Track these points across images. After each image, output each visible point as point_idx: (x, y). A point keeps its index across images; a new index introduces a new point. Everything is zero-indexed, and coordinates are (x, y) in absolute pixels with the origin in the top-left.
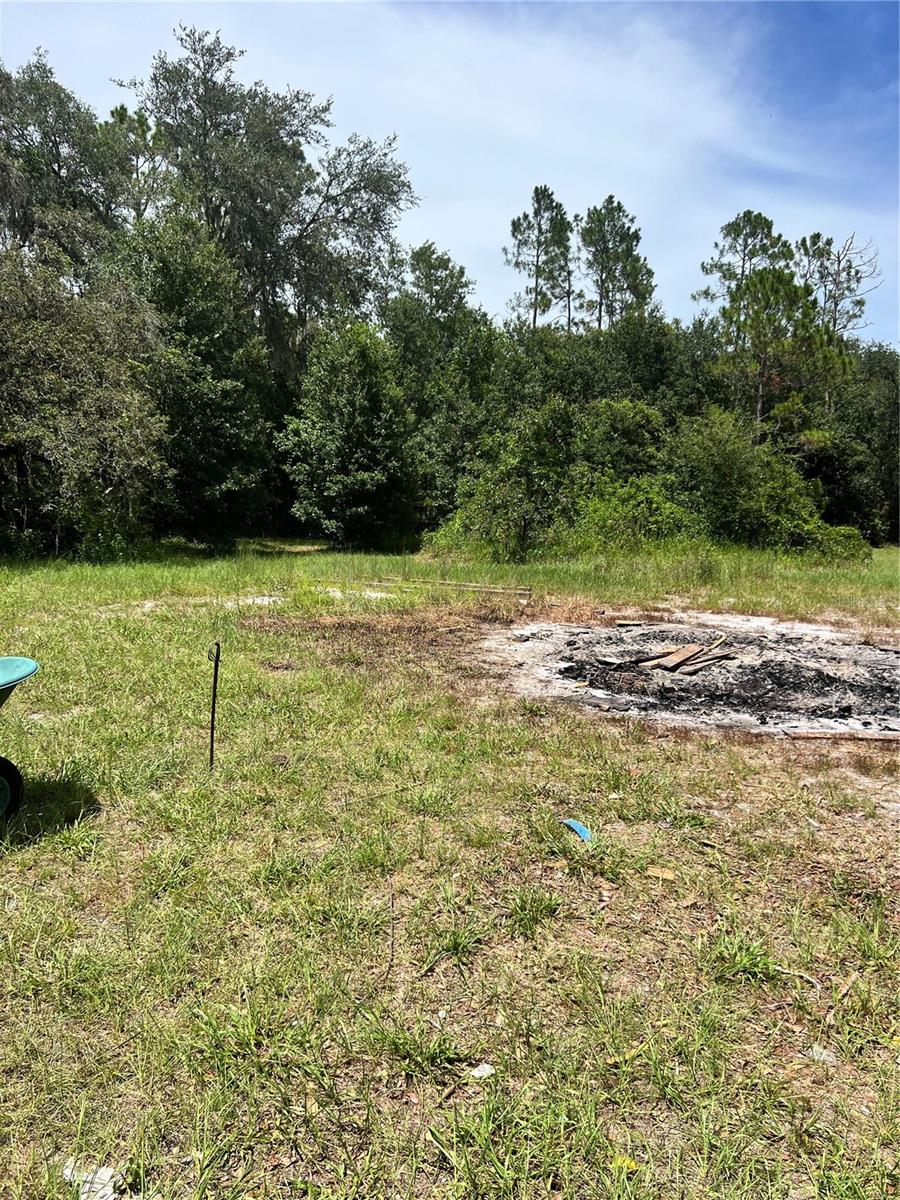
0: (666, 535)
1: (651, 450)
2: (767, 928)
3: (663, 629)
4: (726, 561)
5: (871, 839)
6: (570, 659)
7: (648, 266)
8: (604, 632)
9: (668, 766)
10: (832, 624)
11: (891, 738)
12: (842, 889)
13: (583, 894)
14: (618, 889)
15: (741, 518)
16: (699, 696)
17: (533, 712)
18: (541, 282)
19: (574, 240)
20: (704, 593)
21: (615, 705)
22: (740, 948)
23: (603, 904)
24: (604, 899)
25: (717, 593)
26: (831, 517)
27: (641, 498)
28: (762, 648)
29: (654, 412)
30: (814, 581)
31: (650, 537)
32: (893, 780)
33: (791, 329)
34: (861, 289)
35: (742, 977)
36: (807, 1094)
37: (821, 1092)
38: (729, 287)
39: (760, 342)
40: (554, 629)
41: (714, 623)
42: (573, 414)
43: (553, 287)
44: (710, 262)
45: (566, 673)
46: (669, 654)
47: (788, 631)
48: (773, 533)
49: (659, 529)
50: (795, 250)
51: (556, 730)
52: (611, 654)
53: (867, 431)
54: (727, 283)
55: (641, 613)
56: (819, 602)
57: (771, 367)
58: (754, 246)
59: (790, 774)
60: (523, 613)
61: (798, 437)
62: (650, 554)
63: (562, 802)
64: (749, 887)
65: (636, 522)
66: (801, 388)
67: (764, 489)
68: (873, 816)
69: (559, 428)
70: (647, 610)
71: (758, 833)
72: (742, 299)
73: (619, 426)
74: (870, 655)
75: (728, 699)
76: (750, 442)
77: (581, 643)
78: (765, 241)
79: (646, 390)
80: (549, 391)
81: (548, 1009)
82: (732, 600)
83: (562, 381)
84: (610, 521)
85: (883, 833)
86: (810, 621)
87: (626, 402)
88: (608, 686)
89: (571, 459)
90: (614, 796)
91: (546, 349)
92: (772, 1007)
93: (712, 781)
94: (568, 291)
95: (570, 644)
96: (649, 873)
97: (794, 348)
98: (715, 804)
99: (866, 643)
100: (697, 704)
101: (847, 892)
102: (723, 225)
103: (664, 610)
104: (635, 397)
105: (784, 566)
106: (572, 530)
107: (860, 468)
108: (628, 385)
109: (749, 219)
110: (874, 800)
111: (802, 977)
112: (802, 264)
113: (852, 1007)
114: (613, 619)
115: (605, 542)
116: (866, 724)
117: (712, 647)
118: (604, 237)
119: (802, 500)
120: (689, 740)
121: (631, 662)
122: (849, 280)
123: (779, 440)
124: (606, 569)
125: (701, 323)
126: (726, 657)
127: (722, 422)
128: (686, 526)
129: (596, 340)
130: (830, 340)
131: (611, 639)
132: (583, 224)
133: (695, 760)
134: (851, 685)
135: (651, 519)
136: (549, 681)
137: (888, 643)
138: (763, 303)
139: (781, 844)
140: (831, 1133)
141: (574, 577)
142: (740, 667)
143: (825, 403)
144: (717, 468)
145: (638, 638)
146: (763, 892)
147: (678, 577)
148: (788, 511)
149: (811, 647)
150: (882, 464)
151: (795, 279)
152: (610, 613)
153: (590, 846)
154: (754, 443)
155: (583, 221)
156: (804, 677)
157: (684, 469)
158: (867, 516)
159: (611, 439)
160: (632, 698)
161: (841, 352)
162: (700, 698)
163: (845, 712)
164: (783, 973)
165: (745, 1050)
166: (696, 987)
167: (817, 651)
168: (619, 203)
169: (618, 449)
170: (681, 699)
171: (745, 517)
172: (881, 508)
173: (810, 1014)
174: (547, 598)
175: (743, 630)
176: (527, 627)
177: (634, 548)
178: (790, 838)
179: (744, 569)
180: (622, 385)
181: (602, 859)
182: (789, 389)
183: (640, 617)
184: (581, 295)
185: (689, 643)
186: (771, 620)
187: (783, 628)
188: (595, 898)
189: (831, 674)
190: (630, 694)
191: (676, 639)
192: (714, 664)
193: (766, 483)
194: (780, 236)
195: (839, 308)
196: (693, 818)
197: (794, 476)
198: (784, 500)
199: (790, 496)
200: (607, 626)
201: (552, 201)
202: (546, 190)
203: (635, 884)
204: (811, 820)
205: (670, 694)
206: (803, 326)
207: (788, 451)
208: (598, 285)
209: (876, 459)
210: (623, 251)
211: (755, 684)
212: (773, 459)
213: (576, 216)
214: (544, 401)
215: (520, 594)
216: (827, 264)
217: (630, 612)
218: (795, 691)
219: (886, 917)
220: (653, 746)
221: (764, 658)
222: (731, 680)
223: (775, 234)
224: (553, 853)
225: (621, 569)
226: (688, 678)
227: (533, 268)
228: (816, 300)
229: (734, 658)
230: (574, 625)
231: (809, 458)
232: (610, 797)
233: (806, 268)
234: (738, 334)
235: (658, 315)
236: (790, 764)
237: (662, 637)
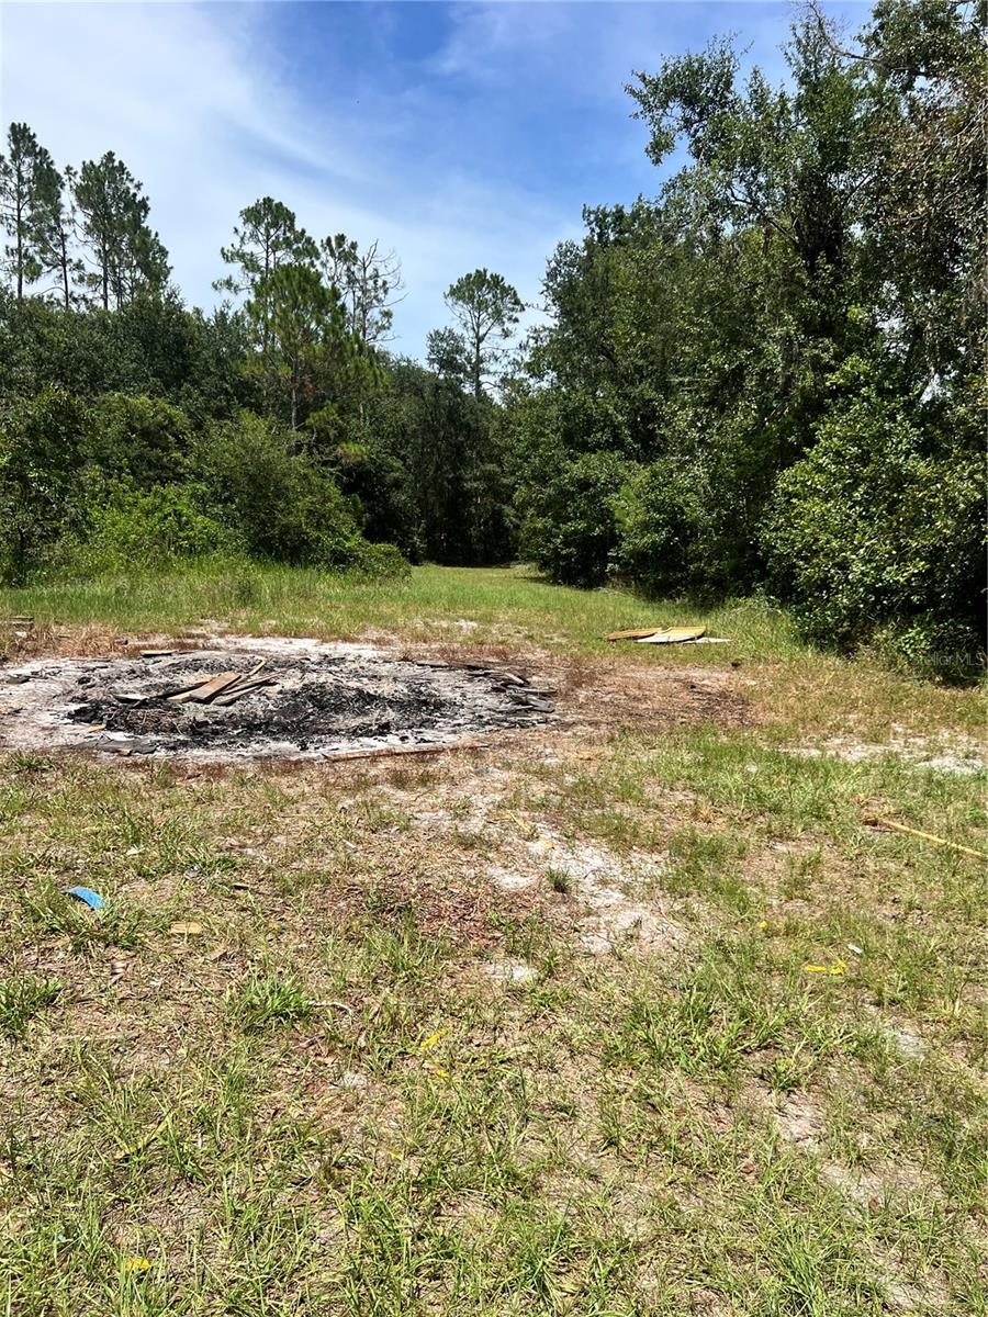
0: (200, 553)
1: (177, 455)
2: (300, 962)
3: (196, 657)
4: (268, 580)
5: (405, 851)
6: (83, 699)
7: (161, 244)
8: (126, 665)
9: (198, 808)
10: (374, 642)
11: (425, 749)
12: (376, 907)
13: (91, 971)
14: (135, 956)
15: (281, 533)
16: (236, 728)
17: (30, 767)
18: (26, 242)
19: (67, 198)
20: (243, 615)
21: (137, 748)
22: (272, 992)
23: (117, 977)
24: (118, 971)
25: (258, 615)
26: (372, 534)
27: (168, 510)
28: (304, 671)
29: (178, 413)
30: (357, 600)
31: (181, 555)
32: (426, 790)
33: (322, 333)
34: (390, 300)
35: (273, 1021)
36: (338, 1125)
37: (351, 1119)
38: (253, 280)
39: (291, 345)
40: (63, 665)
41: (254, 648)
42: (79, 409)
43: (42, 251)
44: (231, 249)
45: (77, 717)
46: (202, 684)
47: (331, 652)
48: (315, 551)
49: (191, 545)
50: (320, 249)
51: (62, 786)
52: (134, 690)
53: (402, 448)
54: (251, 275)
55: (172, 640)
56: (362, 620)
57: (304, 372)
58: (277, 237)
59: (329, 799)
60: (21, 648)
61: (334, 450)
62: (182, 573)
63: (67, 869)
64: (283, 924)
65: (164, 538)
66: (335, 397)
67: (304, 503)
68: (407, 828)
69: (63, 424)
70: (179, 637)
71: (295, 865)
72: (268, 294)
73: (138, 426)
74: (409, 670)
75: (267, 727)
76: (285, 452)
77: (97, 680)
78: (288, 234)
79: (168, 387)
80: (46, 377)
81: (42, 1118)
82: (274, 622)
83: (61, 367)
84: (133, 536)
85: (415, 844)
86: (353, 641)
87: (144, 398)
88: (130, 727)
89: (79, 462)
90: (133, 851)
91: (37, 326)
92: (304, 1045)
93: (246, 817)
94: (63, 258)
95: (81, 681)
96: (173, 931)
97: (325, 354)
98: (249, 842)
99: (405, 659)
100: (233, 737)
101: (380, 909)
102: (242, 209)
103: (199, 636)
104: (153, 393)
105: (327, 585)
106: (85, 545)
107: (397, 484)
108: (146, 379)
109: (270, 207)
110: (408, 812)
111: (334, 1006)
112: (328, 265)
113: (382, 1024)
114: (138, 649)
115: (127, 561)
116: (403, 739)
117: (251, 673)
118: (105, 200)
119: (341, 516)
120: (225, 776)
121: (158, 697)
122: (376, 289)
123: (314, 451)
124: (129, 593)
125: (223, 315)
126: (267, 683)
127: (254, 429)
128: (221, 542)
129: (101, 321)
130: (361, 348)
131: (134, 672)
132: (78, 180)
133: (230, 797)
134: (391, 701)
135: (181, 534)
136: (55, 728)
137: (425, 658)
138: (291, 302)
139: (318, 873)
140: (360, 1158)
141: (89, 602)
142: (280, 692)
143: (360, 415)
144: (252, 479)
145: (167, 669)
146: (298, 926)
147: (214, 599)
148: (328, 527)
149: (353, 666)
150: (417, 481)
151: (322, 279)
152: (134, 642)
153: (100, 914)
154: (289, 454)
155: (78, 176)
156: (344, 697)
157: (215, 478)
158: (407, 534)
159: (129, 441)
160: (159, 738)
161: (371, 364)
162: (237, 729)
163: (384, 729)
164: (316, 1007)
165: (275, 1098)
166: (224, 1045)
167: (360, 670)
168: (121, 163)
169: (137, 452)
170: (216, 733)
171: (287, 533)
172: (419, 526)
173: (342, 1042)
174: (54, 629)
175: (285, 653)
176: (28, 665)
177: (164, 567)
178: (326, 866)
179: (285, 589)
180: (137, 377)
181: (116, 925)
182: (324, 397)
183: (171, 646)
184: (79, 266)
185: (225, 671)
186: (314, 641)
187: (327, 649)
188: (107, 972)
189: (372, 692)
190: (157, 734)
191: (211, 668)
192: (252, 692)
193: (305, 496)
194: (303, 231)
195: (368, 317)
196: (224, 861)
197: (334, 491)
198: (324, 516)
199: (330, 512)
200: (130, 658)
201: (34, 145)
202: (26, 129)
203: (156, 946)
204: (348, 843)
205: (204, 729)
206: (333, 331)
207: (325, 464)
208: (100, 257)
209: (411, 477)
210: (129, 221)
211: (295, 710)
212: (309, 471)
213: (69, 169)
214: (38, 389)
215: (18, 626)
216: (354, 268)
217: (159, 640)
218: (337, 713)
219: (416, 926)
220: (181, 789)
221: (306, 681)
222: (271, 707)
223: (298, 228)
224: (54, 931)
225: (148, 589)
226: (224, 709)
227: (15, 224)
228: (344, 305)
229: (275, 684)
230: (90, 658)
231: (348, 472)
232: (128, 854)
233: (333, 270)
234: (266, 332)
235: (177, 302)
236: (328, 788)
237: (195, 666)
